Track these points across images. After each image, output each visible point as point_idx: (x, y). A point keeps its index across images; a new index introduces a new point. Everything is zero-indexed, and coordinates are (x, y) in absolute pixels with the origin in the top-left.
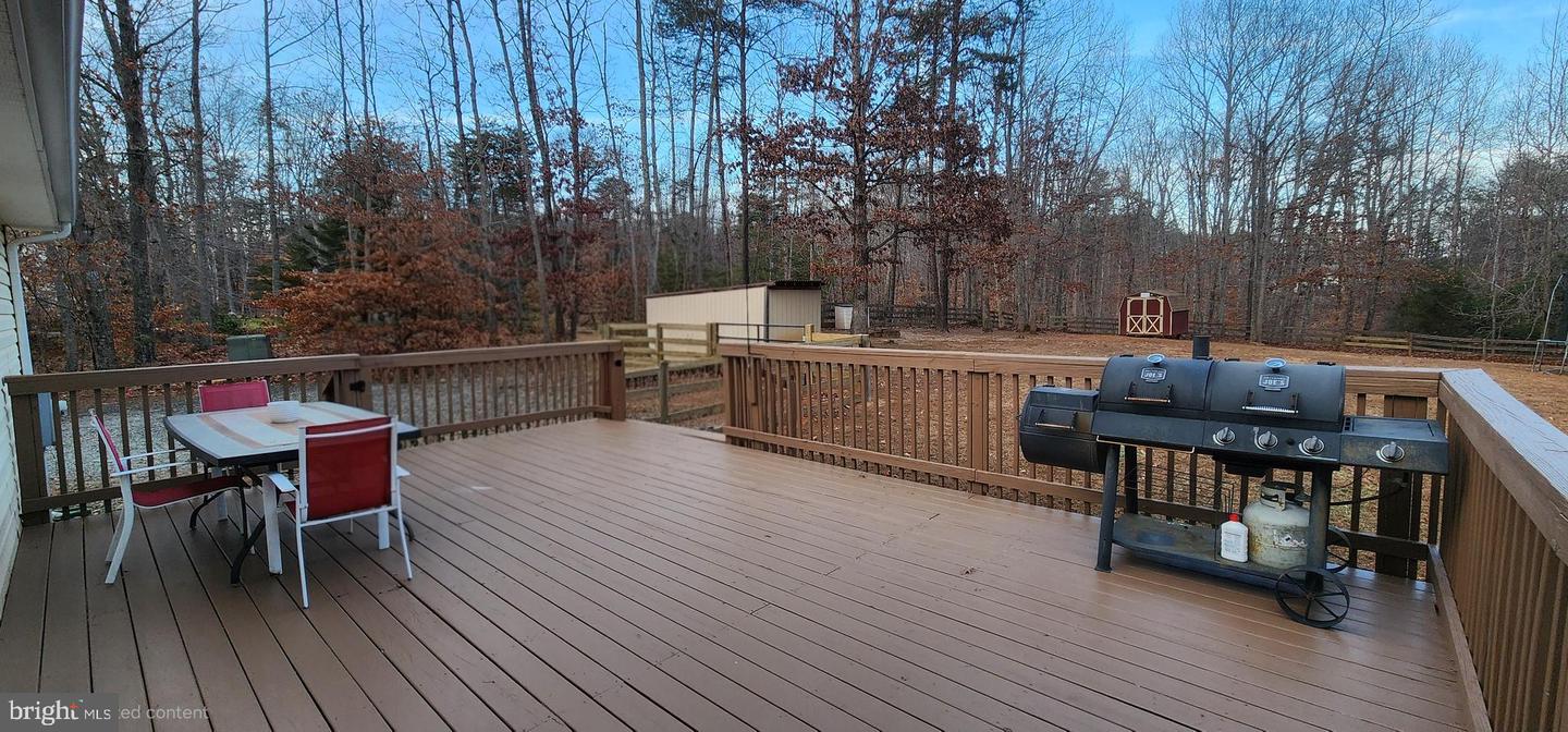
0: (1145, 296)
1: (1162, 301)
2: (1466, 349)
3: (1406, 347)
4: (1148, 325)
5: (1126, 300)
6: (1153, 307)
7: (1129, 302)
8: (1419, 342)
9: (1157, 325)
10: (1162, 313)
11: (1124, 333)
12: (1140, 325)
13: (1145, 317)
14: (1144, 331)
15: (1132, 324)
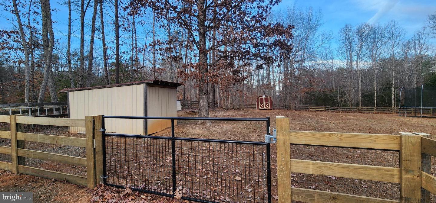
0: (264, 97)
1: (269, 98)
2: (337, 110)
3: (324, 110)
4: (265, 106)
5: (258, 98)
6: (266, 100)
7: (259, 98)
8: (326, 108)
9: (268, 105)
10: (269, 102)
11: (258, 109)
12: (263, 106)
13: (264, 103)
14: (264, 108)
15: (260, 106)
